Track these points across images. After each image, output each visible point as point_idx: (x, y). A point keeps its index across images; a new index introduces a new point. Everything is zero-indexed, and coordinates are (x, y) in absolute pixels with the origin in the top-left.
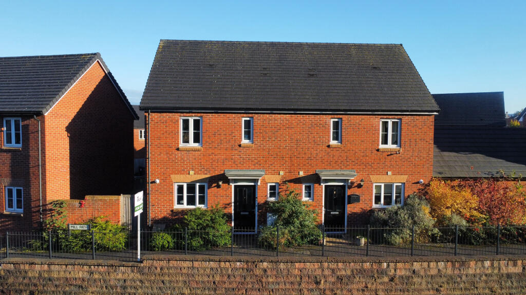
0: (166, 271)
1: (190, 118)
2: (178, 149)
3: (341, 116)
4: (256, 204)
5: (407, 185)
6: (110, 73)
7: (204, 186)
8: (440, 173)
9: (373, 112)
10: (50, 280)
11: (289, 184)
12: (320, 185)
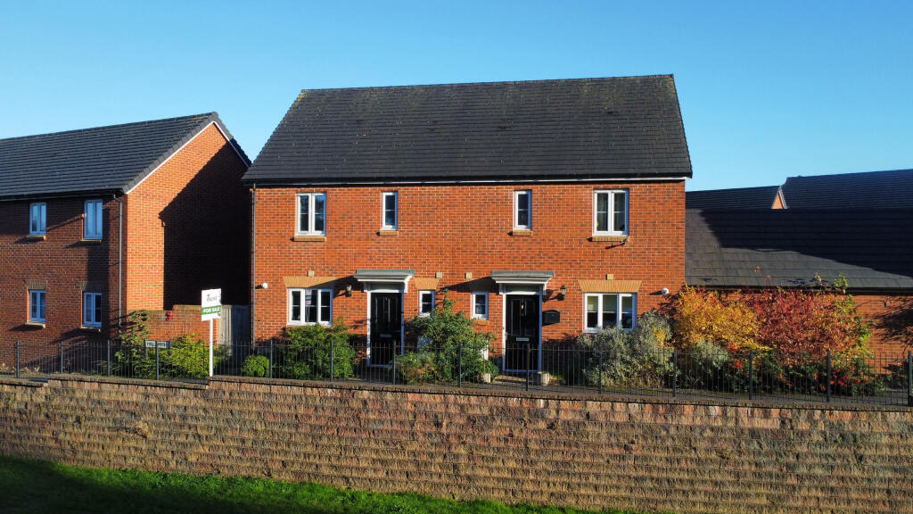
0: (236, 397)
1: (310, 195)
2: (293, 240)
3: (530, 187)
4: (402, 322)
5: (640, 297)
6: (233, 141)
7: (329, 293)
8: (705, 280)
9: (579, 178)
10: (99, 403)
11: (449, 293)
12: (498, 294)
